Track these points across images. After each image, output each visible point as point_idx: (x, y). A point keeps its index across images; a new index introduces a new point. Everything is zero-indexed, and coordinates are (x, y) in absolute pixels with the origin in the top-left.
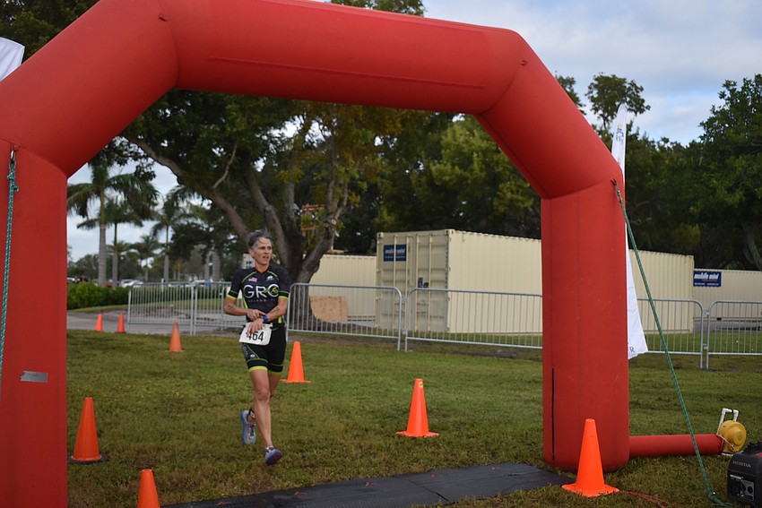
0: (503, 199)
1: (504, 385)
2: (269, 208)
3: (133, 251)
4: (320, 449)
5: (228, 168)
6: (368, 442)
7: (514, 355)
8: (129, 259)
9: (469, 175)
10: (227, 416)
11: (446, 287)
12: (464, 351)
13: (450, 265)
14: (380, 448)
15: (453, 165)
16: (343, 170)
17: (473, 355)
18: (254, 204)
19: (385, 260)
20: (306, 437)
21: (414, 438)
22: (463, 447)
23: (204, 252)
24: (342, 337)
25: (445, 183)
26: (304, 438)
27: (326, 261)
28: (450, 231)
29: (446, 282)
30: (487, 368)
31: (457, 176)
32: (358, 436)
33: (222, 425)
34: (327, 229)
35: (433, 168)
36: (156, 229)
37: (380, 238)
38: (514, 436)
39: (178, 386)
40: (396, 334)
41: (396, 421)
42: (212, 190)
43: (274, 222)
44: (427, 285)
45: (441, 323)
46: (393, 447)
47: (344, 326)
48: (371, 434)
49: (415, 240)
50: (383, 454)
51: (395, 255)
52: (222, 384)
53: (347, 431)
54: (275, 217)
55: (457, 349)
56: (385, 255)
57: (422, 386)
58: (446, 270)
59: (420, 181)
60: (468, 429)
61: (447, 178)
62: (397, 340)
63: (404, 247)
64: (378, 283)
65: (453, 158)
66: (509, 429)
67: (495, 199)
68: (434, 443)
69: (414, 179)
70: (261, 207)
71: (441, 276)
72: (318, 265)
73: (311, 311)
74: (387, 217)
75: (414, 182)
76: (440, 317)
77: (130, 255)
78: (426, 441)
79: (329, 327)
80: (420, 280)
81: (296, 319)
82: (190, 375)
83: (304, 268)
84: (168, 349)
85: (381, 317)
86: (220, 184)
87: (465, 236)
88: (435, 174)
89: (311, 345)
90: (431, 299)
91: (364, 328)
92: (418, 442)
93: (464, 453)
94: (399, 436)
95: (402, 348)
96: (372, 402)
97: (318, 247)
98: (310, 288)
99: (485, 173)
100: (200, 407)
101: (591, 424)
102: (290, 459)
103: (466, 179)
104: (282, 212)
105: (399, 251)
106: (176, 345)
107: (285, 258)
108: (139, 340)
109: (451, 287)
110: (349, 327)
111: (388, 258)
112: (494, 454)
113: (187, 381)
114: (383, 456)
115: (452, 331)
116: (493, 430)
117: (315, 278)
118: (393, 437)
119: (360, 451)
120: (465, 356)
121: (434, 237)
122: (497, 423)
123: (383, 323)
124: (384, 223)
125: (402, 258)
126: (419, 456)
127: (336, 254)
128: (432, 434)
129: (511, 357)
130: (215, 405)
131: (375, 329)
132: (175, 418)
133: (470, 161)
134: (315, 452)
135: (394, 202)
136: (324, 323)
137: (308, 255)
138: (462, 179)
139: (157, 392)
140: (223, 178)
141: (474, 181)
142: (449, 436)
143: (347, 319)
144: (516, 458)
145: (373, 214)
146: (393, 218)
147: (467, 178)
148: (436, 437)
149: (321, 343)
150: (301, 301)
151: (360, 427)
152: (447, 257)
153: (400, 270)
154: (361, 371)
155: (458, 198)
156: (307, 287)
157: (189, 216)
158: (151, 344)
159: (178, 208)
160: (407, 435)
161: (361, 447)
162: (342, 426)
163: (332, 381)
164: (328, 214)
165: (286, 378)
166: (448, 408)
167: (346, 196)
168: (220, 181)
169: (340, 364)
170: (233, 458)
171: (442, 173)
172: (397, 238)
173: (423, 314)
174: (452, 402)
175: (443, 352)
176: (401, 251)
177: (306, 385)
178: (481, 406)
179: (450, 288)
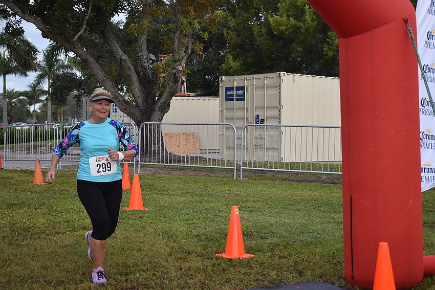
0: (331, 45)
1: (322, 208)
2: (125, 57)
3: (22, 97)
4: (143, 271)
5: (85, 22)
6: (188, 265)
7: (335, 181)
8: (19, 105)
9: (302, 24)
10: (66, 242)
11: (280, 122)
12: (292, 178)
13: (282, 104)
14: (198, 270)
15: (288, 17)
16: (186, 22)
17: (300, 181)
18: (112, 54)
19: (227, 100)
20: (133, 261)
21: (230, 260)
22: (274, 268)
23: (78, 98)
24: (189, 168)
25: (282, 32)
26: (131, 261)
27: (175, 101)
28: (282, 73)
29: (279, 118)
30: (310, 193)
31: (292, 26)
32: (180, 258)
33: (60, 251)
34: (175, 74)
35: (271, 20)
36: (40, 78)
37: (222, 81)
38: (322, 256)
39: (30, 216)
40: (233, 164)
41: (217, 244)
42: (73, 43)
43: (130, 69)
44: (263, 121)
45: (276, 154)
46: (210, 268)
47: (192, 158)
48: (192, 257)
49: (252, 82)
50: (199, 275)
51: (236, 95)
52: (69, 212)
53: (171, 255)
54: (130, 65)
55: (286, 176)
56: (227, 96)
57: (237, 213)
58: (279, 108)
59: (260, 31)
60: (281, 250)
61: (283, 28)
62: (234, 169)
63: (243, 88)
64: (221, 120)
65: (288, 10)
66: (318, 250)
67: (325, 45)
68: (248, 264)
69: (255, 29)
70: (118, 56)
71: (274, 113)
72: (169, 105)
73: (163, 146)
74: (232, 63)
75: (255, 32)
76: (275, 149)
77: (20, 101)
78: (241, 263)
79: (180, 159)
80: (257, 117)
81: (150, 154)
82: (44, 205)
83: (156, 108)
84: (32, 183)
85: (225, 149)
86: (79, 37)
87: (295, 77)
88: (273, 25)
89: (159, 175)
90: (267, 133)
91: (210, 159)
92: (234, 264)
93: (273, 273)
94: (218, 258)
95: (238, 176)
96: (199, 227)
97: (167, 90)
98: (162, 126)
99: (316, 22)
100: (44, 235)
101: (384, 247)
102: (114, 282)
103: (299, 28)
104: (136, 61)
105: (239, 92)
106: (39, 179)
107: (140, 101)
108: (10, 175)
109: (284, 122)
110: (195, 159)
111: (229, 98)
112: (301, 274)
113: (39, 211)
114: (200, 277)
115: (286, 160)
116: (303, 251)
117: (167, 117)
118: (212, 259)
119: (179, 272)
120: (293, 183)
121: (268, 78)
122: (308, 244)
123: (226, 155)
124: (231, 68)
125: (241, 98)
126: (232, 276)
127: (189, 96)
128: (247, 256)
129: (333, 183)
130: (58, 233)
131: (218, 161)
132: (19, 246)
133: (303, 12)
134: (138, 275)
135: (238, 50)
136: (175, 156)
137: (160, 96)
138: (297, 29)
139: (10, 222)
140: (82, 32)
141: (307, 30)
142: (262, 257)
143: (199, 152)
144: (321, 277)
145: (222, 61)
146: (238, 64)
147: (301, 27)
148: (251, 259)
149: (169, 174)
150: (154, 138)
151: (184, 250)
152: (280, 96)
153: (240, 109)
154: (197, 198)
155: (294, 45)
156: (159, 125)
157: (68, 67)
158: (19, 179)
159: (57, 61)
160: (224, 257)
161: (181, 269)
162: (168, 249)
163: (168, 208)
164: (175, 61)
165: (128, 206)
166: (267, 231)
167: (190, 45)
168: (79, 34)
169: (180, 193)
170: (62, 282)
171: (279, 24)
172: (236, 81)
173: (260, 147)
174: (273, 225)
175: (274, 179)
176: (241, 92)
177: (144, 212)
178: (297, 228)
179: (282, 124)
